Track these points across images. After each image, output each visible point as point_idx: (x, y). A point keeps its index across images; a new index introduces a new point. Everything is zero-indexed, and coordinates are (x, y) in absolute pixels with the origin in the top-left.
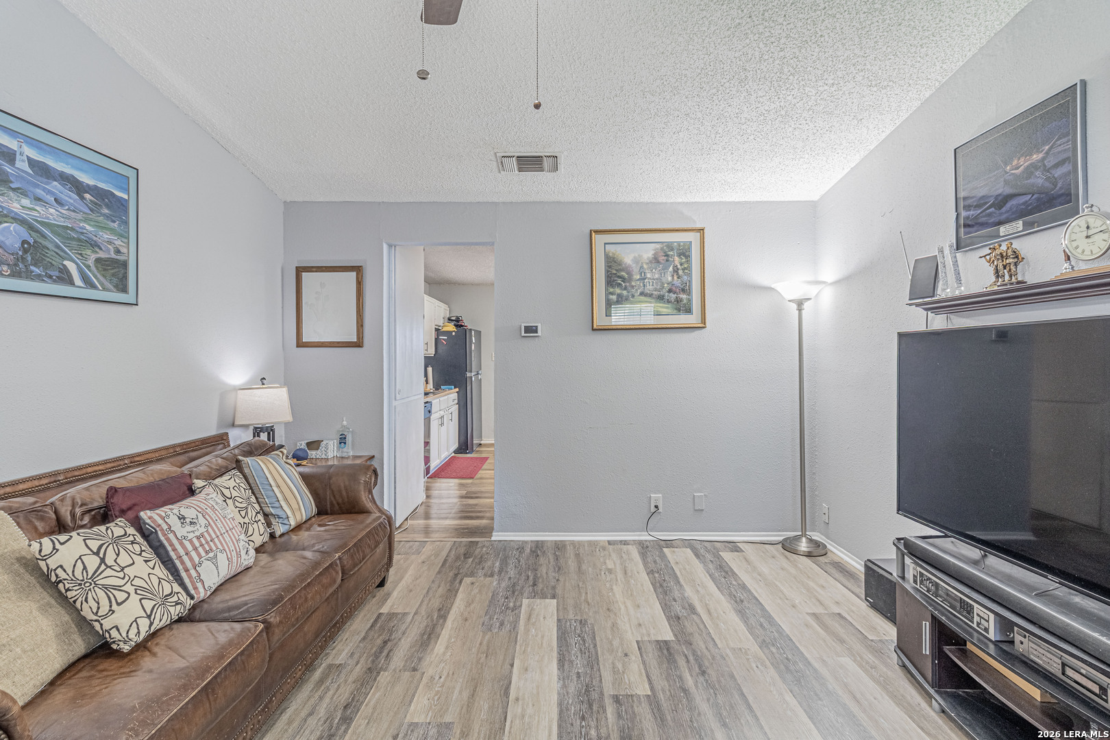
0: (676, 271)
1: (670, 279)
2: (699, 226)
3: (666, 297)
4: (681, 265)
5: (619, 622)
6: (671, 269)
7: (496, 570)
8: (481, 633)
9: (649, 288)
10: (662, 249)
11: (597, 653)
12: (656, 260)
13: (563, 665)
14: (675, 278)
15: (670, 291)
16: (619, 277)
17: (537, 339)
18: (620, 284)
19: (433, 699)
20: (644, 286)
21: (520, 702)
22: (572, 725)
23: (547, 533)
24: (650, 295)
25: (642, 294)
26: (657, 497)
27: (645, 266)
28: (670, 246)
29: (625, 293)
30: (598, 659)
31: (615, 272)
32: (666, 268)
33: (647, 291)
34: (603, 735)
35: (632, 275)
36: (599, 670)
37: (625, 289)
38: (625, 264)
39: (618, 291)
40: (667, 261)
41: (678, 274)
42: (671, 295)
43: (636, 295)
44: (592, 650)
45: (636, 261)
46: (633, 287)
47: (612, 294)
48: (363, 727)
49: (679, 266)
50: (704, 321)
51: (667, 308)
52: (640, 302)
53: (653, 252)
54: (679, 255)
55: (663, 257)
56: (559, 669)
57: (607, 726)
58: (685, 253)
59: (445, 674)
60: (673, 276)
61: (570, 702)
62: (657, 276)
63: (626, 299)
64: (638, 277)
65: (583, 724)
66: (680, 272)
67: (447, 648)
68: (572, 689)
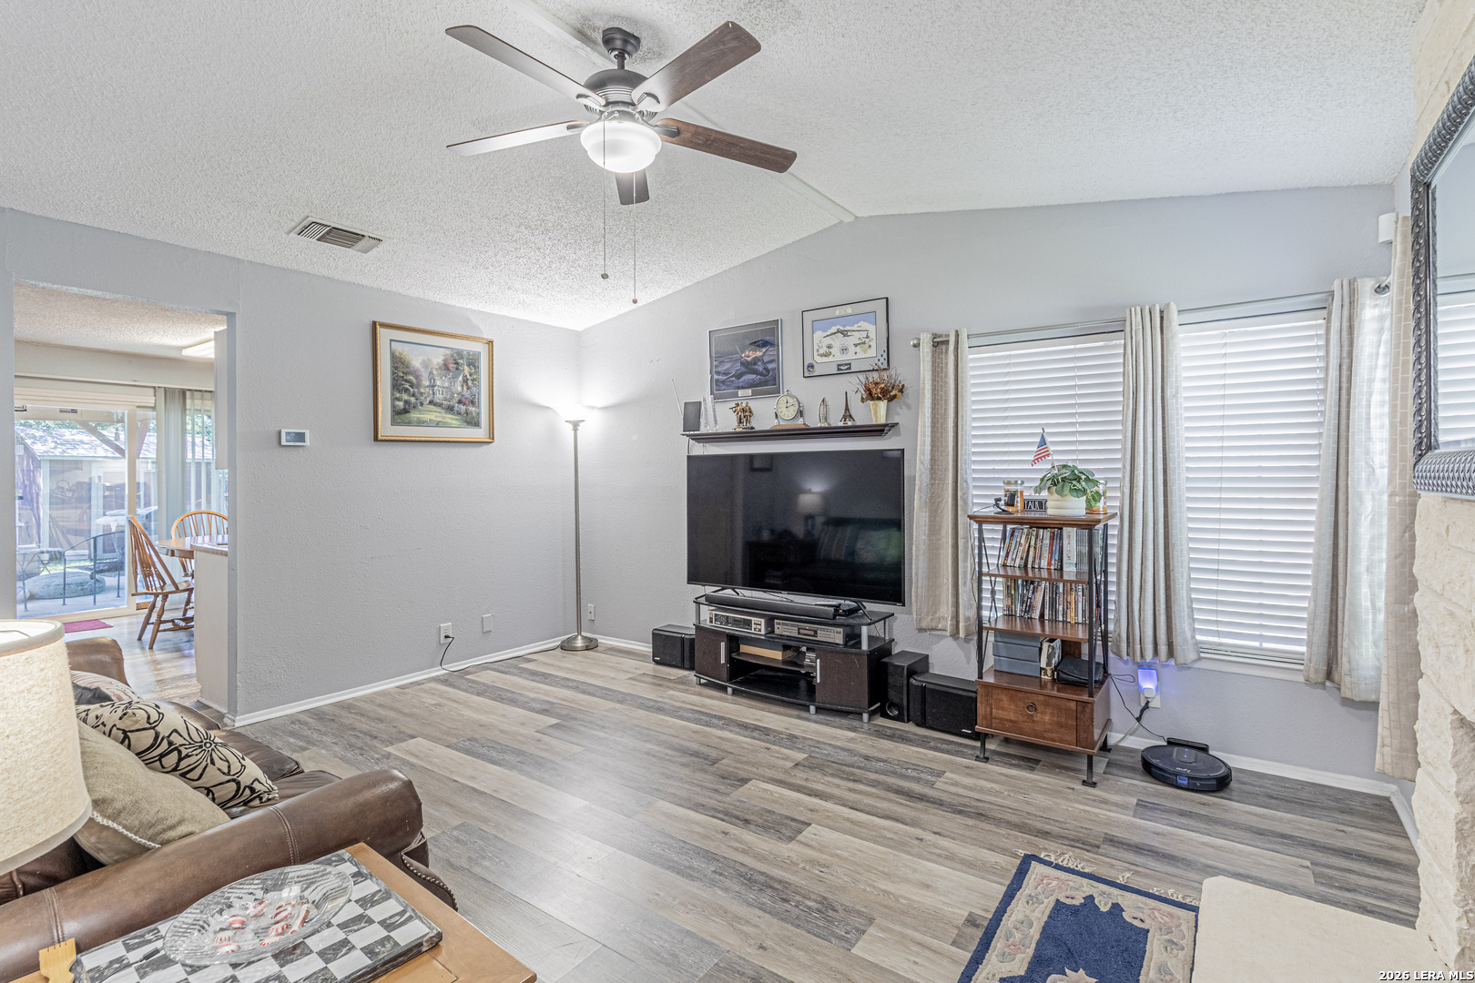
0: (465, 381)
1: (459, 389)
2: (488, 336)
3: (456, 409)
4: (470, 375)
5: (502, 728)
6: (461, 378)
9: (439, 397)
10: (452, 355)
12: (446, 367)
14: (465, 388)
15: (460, 402)
16: (406, 381)
18: (407, 389)
20: (434, 394)
24: (440, 405)
25: (431, 402)
26: (446, 627)
27: (434, 372)
28: (460, 353)
29: (413, 399)
31: (401, 374)
32: (455, 377)
33: (436, 400)
35: (421, 380)
37: (413, 395)
38: (413, 367)
39: (405, 397)
40: (457, 369)
41: (467, 385)
42: (461, 406)
43: (425, 403)
45: (426, 364)
46: (422, 394)
47: (398, 399)
49: (468, 377)
50: (492, 436)
51: (457, 420)
52: (429, 411)
53: (443, 358)
54: (469, 365)
55: (453, 364)
58: (473, 362)
60: (462, 386)
62: (446, 384)
63: (414, 407)
64: (427, 383)
66: (470, 383)
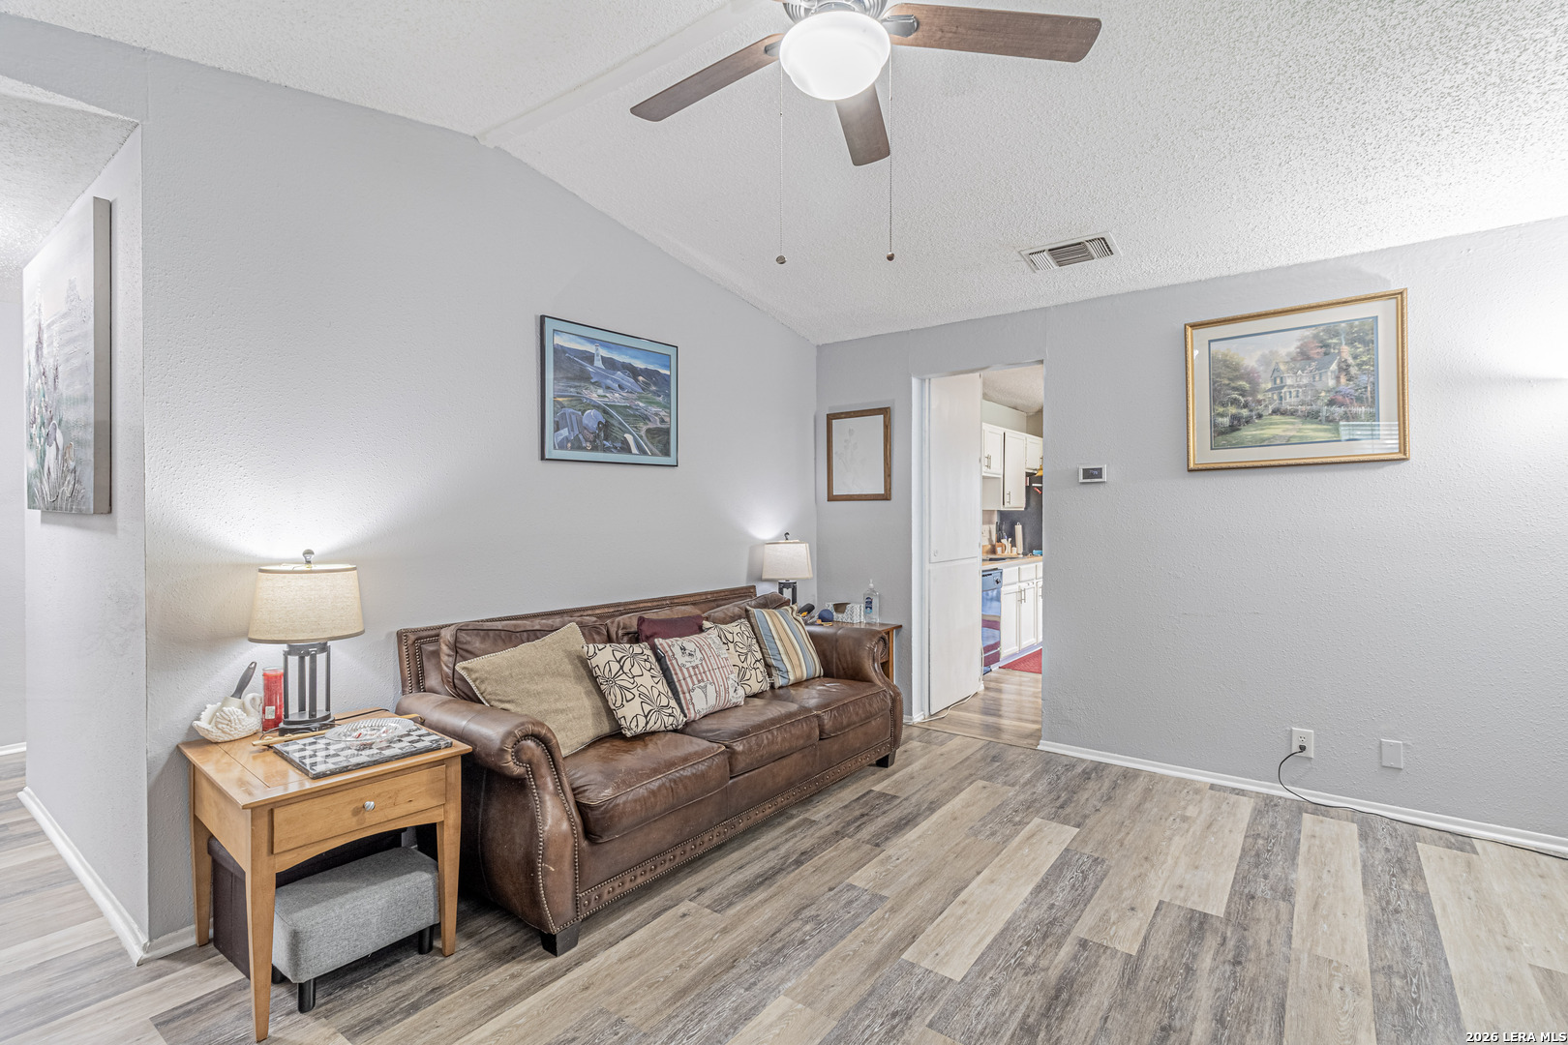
0: (1344, 368)
1: (1331, 383)
2: (1395, 287)
3: (1324, 414)
4: (1355, 357)
5: (1152, 875)
6: (1334, 367)
7: (1022, 781)
8: (964, 836)
9: (1290, 402)
10: (1316, 336)
11: (1092, 896)
12: (1304, 355)
13: (1039, 892)
14: (1343, 380)
15: (1331, 403)
16: (1235, 389)
17: (1101, 486)
18: (1235, 399)
19: (881, 874)
20: (1281, 398)
21: (966, 906)
22: (1011, 944)
23: (1116, 755)
24: (1293, 413)
25: (1275, 412)
26: (1302, 733)
27: (1282, 367)
28: (1332, 330)
29: (1245, 412)
30: (1089, 901)
31: (1227, 382)
32: (1323, 367)
33: (1285, 406)
34: (1040, 965)
35: (1258, 384)
36: (1082, 911)
37: (1246, 406)
38: (1246, 369)
39: (1232, 410)
40: (1326, 354)
41: (1348, 373)
42: (1334, 408)
43: (1265, 413)
44: (1089, 890)
45: (1265, 361)
46: (1259, 402)
47: (1222, 415)
48: (809, 872)
49: (1350, 361)
50: (1403, 446)
51: (1325, 430)
52: (1271, 424)
53: (1298, 344)
54: (1351, 343)
55: (1316, 351)
56: (1031, 894)
57: (1052, 961)
58: (1363, 336)
59: (904, 857)
60: (1338, 378)
61: (1023, 925)
62: (1305, 381)
63: (1247, 422)
64: (1269, 386)
65: (1025, 948)
66: (1354, 371)
67: (919, 837)
68: (1034, 915)
